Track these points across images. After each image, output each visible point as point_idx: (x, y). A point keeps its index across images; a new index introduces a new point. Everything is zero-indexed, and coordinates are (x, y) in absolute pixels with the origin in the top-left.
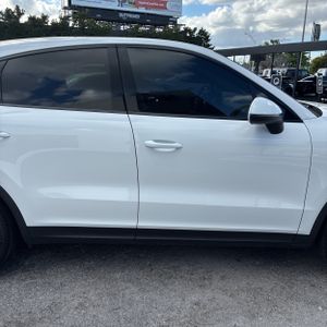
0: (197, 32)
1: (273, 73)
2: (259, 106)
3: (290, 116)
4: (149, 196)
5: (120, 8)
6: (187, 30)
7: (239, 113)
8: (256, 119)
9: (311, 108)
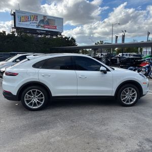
0: (70, 38)
1: (102, 55)
2: (102, 68)
3: (108, 70)
4: (80, 88)
5: (37, 28)
6: (66, 38)
7: (98, 70)
8: (101, 71)
9: (113, 68)
